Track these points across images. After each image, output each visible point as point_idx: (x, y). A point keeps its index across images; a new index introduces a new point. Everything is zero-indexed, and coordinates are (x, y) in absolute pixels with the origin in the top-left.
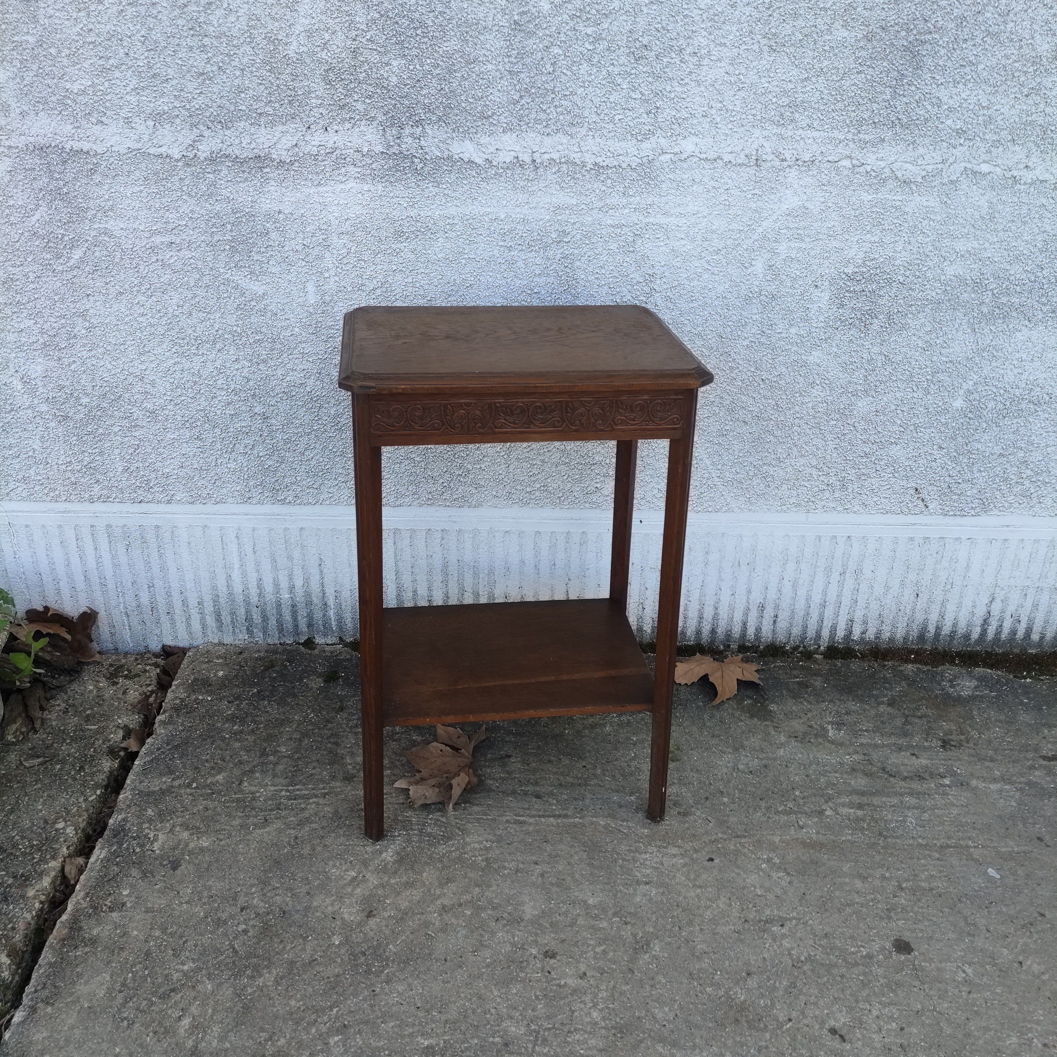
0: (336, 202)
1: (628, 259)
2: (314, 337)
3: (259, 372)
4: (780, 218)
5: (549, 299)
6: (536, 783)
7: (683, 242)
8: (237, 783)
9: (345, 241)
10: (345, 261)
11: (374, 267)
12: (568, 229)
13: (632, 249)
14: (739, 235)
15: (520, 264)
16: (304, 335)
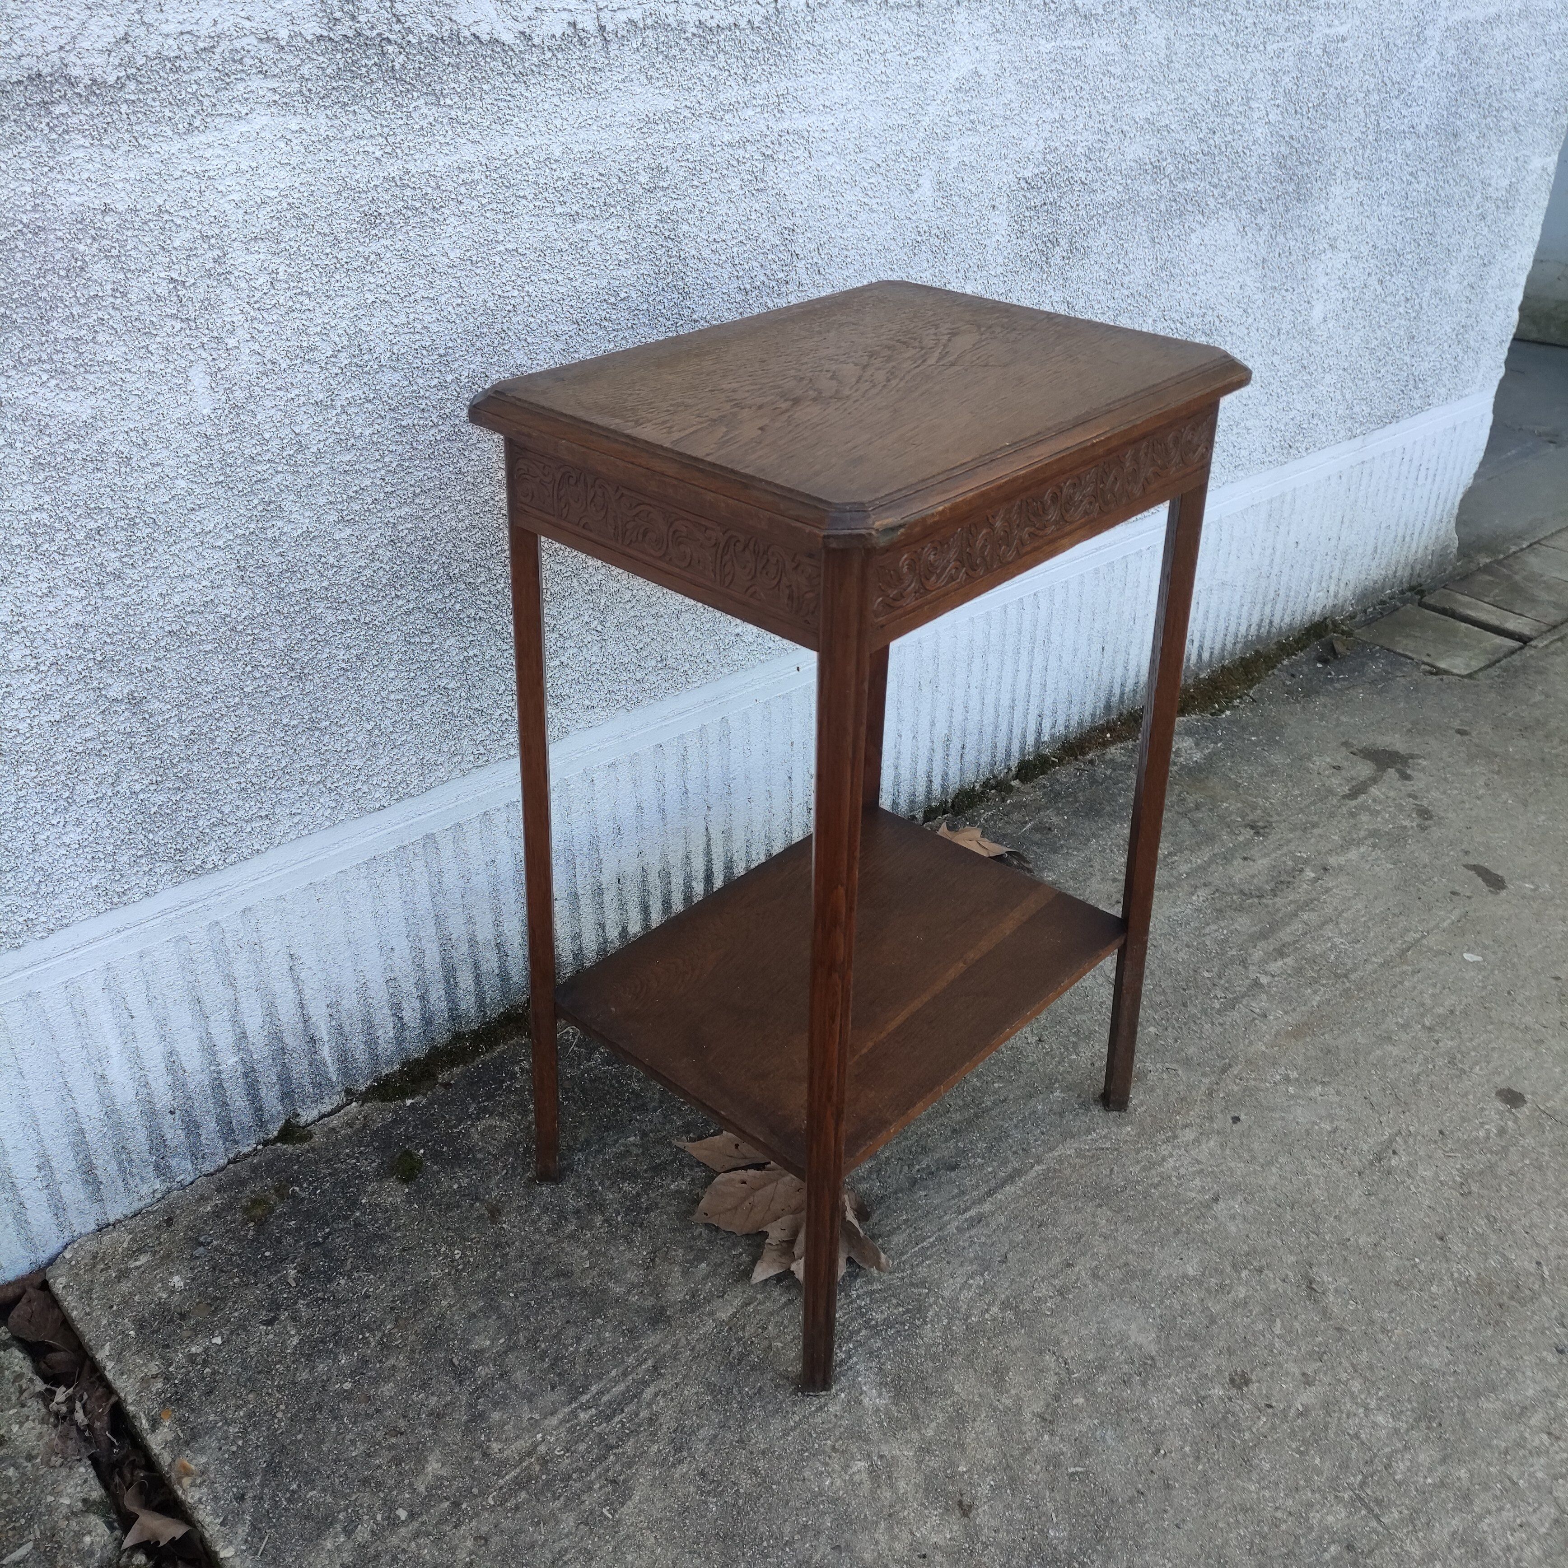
0: (232, 167)
1: (756, 206)
2: (219, 491)
3: (109, 604)
4: (950, 95)
5: (645, 306)
6: (925, 1150)
7: (831, 160)
8: (477, 1454)
9: (262, 257)
10: (268, 302)
11: (330, 303)
12: (666, 161)
13: (762, 185)
14: (901, 135)
15: (594, 246)
16: (197, 491)
